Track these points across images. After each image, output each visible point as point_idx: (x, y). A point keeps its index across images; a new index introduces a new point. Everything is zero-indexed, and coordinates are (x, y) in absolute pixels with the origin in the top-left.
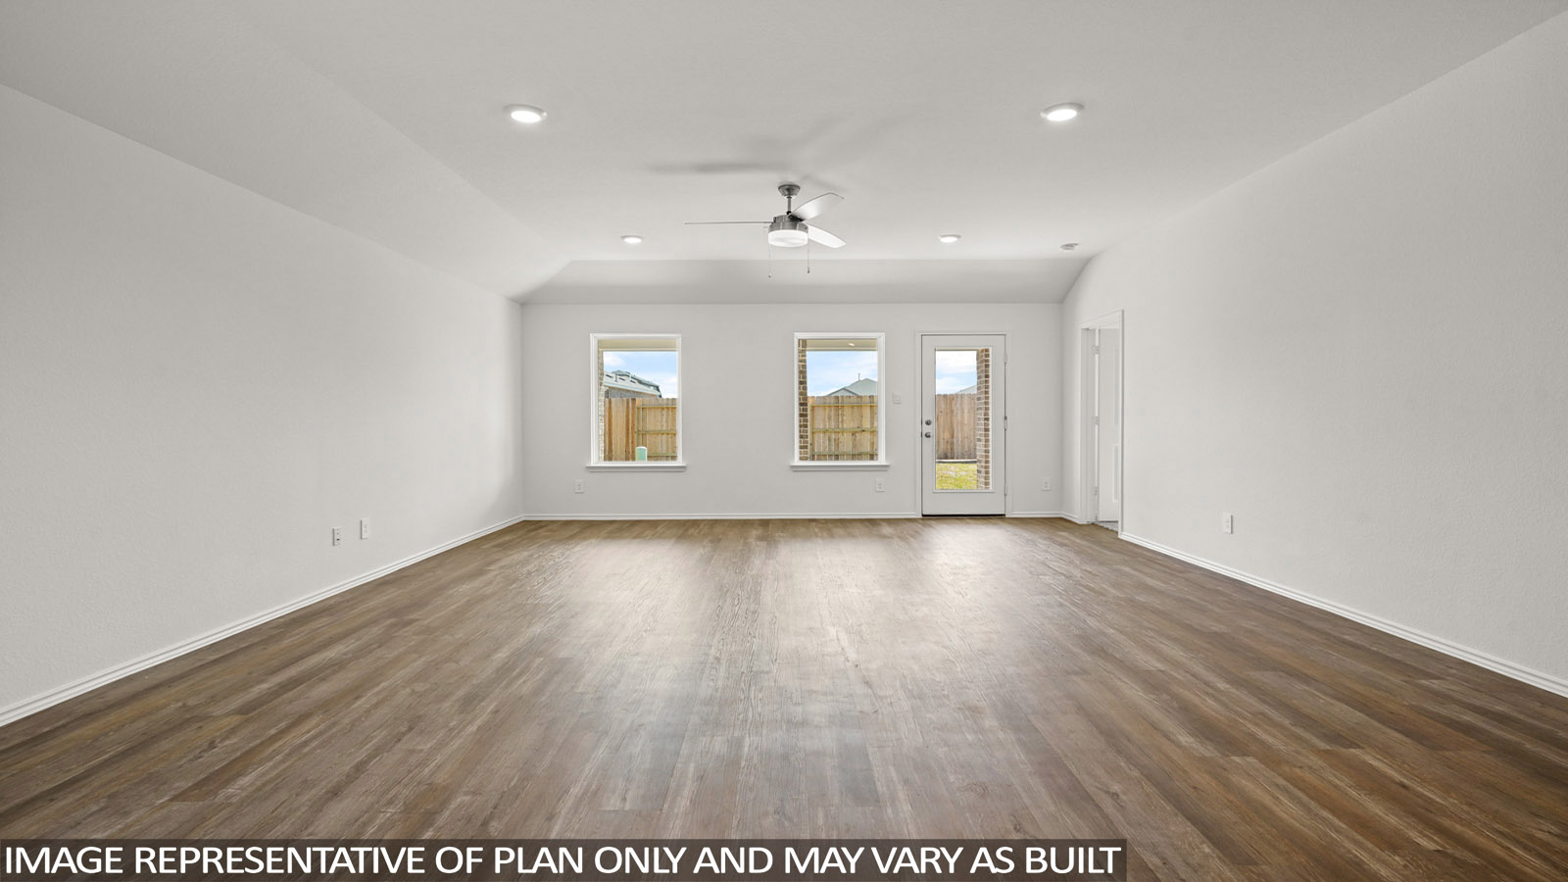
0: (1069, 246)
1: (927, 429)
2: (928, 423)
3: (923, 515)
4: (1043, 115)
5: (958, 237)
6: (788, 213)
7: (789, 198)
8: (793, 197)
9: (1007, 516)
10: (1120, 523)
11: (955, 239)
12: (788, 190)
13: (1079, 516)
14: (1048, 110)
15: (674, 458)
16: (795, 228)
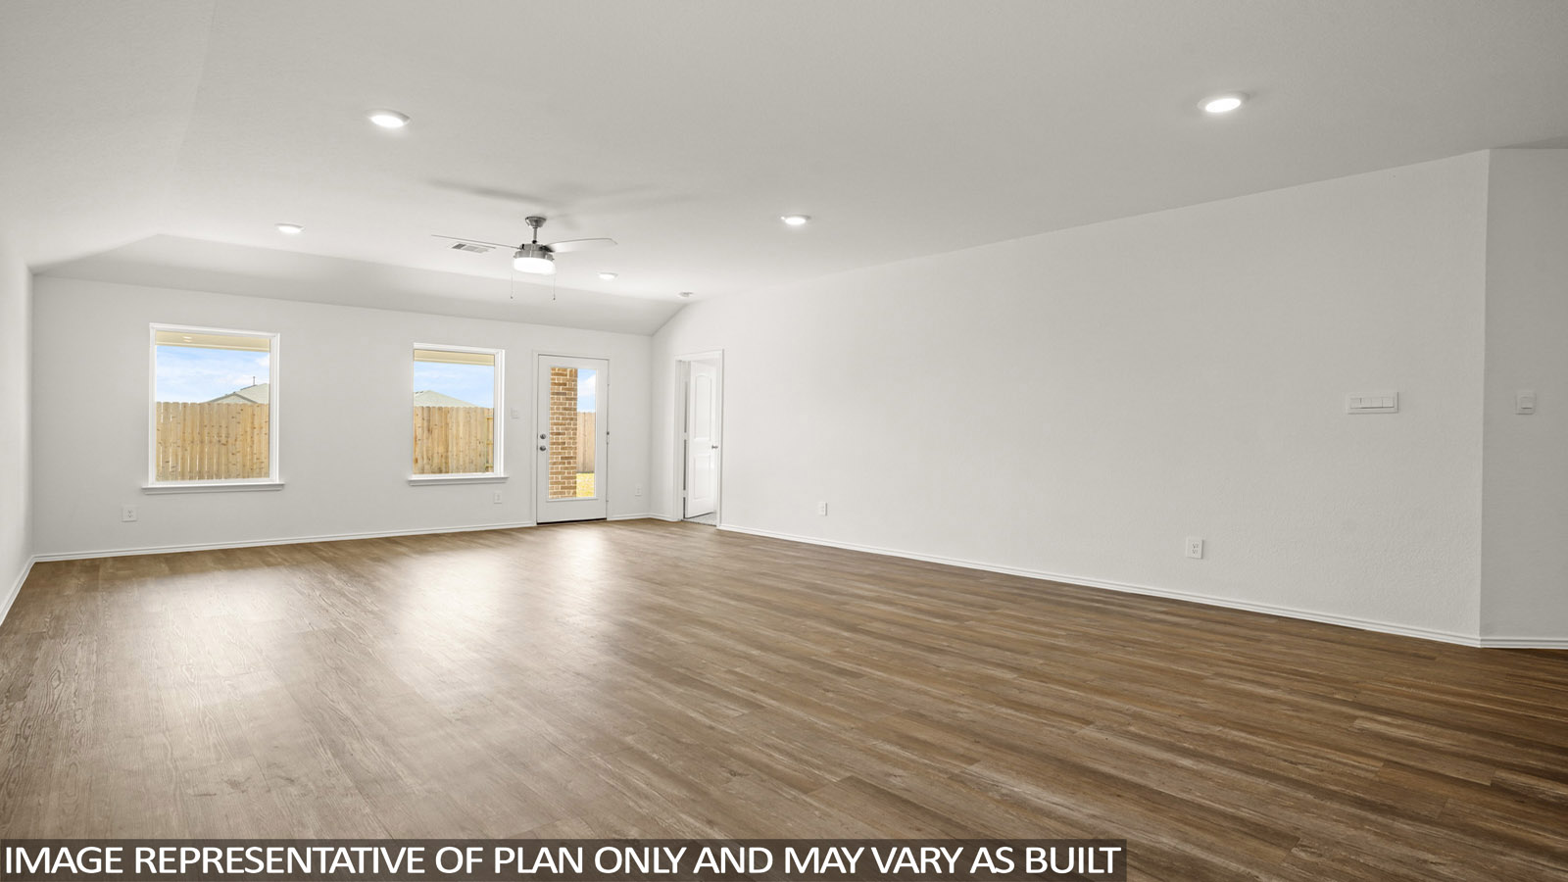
0: (686, 294)
2: (543, 437)
4: (783, 218)
5: (616, 275)
6: (534, 242)
7: (536, 228)
8: (539, 229)
9: (608, 520)
10: (718, 516)
11: (612, 277)
12: (536, 221)
13: (672, 514)
14: (788, 216)
15: (267, 475)
16: (544, 257)
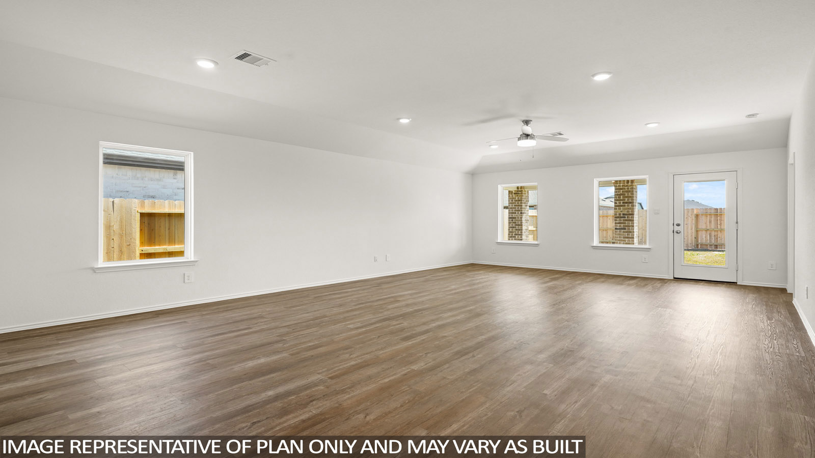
1: (676, 228)
2: (678, 225)
3: (674, 278)
9: (738, 284)
12: (526, 122)
14: (593, 76)
16: (527, 139)
